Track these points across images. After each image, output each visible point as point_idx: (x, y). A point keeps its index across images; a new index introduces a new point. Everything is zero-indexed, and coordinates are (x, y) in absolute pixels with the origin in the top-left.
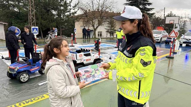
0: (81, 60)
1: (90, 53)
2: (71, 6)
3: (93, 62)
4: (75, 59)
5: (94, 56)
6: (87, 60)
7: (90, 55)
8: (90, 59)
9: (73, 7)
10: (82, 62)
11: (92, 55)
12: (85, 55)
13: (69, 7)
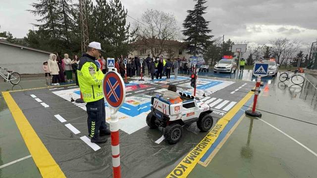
0: (177, 115)
1: (194, 103)
2: (128, 33)
3: (198, 117)
4: (168, 114)
5: (200, 107)
6: (188, 115)
7: (194, 106)
8: (194, 113)
9: (131, 34)
10: (179, 118)
11: (198, 104)
12: (185, 106)
13: (127, 34)
